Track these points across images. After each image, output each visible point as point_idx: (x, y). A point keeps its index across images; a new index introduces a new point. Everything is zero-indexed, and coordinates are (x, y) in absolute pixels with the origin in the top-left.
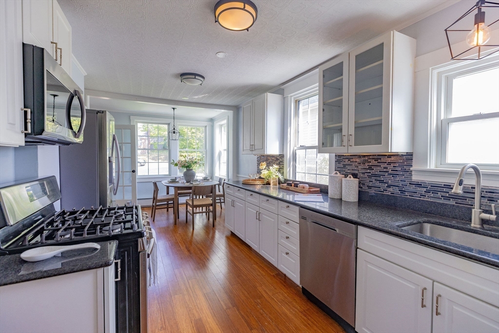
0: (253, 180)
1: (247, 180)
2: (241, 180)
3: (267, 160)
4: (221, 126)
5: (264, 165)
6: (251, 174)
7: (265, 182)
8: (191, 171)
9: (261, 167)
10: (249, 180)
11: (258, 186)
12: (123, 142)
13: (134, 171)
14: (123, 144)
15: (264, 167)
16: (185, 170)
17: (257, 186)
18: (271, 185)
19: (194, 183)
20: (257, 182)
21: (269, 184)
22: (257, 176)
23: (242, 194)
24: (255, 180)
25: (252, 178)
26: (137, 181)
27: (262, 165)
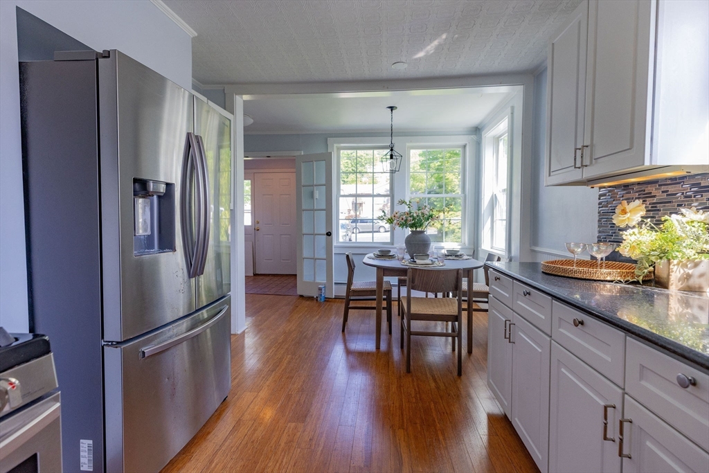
0: (581, 263)
1: (562, 263)
2: (542, 260)
3: (645, 196)
4: (497, 139)
5: (632, 213)
6: (577, 245)
7: (640, 274)
8: (422, 235)
9: (619, 220)
10: (570, 262)
11: (608, 286)
12: (315, 183)
13: (329, 234)
14: (315, 187)
15: (637, 218)
16: (408, 231)
17: (602, 285)
18: (674, 289)
19: (418, 261)
20: (603, 273)
21: (662, 284)
22: (599, 251)
23: (538, 310)
24: (593, 262)
25: (579, 254)
26: (334, 251)
27: (624, 212)
